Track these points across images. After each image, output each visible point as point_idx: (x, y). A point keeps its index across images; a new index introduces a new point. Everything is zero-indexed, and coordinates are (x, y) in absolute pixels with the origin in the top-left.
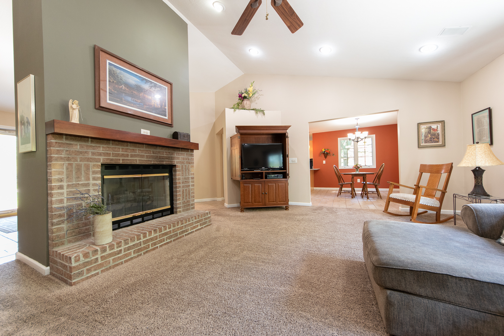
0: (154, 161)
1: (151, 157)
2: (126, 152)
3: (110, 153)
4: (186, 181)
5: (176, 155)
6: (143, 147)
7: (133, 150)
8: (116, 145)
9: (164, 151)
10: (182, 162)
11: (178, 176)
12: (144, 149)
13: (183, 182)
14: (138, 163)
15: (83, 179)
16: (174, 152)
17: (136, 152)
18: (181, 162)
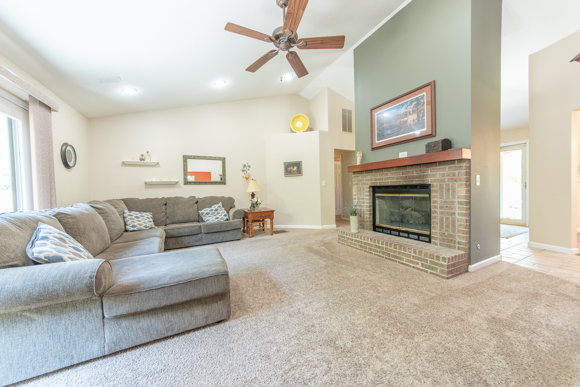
0: (403, 182)
1: (399, 178)
2: (381, 176)
3: (373, 179)
4: (447, 207)
5: (431, 172)
6: (393, 170)
7: (386, 174)
8: (376, 172)
9: (414, 170)
10: (441, 179)
11: (434, 198)
12: (395, 171)
13: (441, 207)
14: (389, 184)
15: (362, 195)
16: (428, 168)
17: (388, 176)
18: (438, 180)
